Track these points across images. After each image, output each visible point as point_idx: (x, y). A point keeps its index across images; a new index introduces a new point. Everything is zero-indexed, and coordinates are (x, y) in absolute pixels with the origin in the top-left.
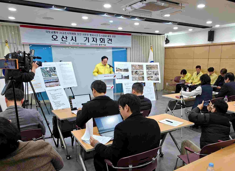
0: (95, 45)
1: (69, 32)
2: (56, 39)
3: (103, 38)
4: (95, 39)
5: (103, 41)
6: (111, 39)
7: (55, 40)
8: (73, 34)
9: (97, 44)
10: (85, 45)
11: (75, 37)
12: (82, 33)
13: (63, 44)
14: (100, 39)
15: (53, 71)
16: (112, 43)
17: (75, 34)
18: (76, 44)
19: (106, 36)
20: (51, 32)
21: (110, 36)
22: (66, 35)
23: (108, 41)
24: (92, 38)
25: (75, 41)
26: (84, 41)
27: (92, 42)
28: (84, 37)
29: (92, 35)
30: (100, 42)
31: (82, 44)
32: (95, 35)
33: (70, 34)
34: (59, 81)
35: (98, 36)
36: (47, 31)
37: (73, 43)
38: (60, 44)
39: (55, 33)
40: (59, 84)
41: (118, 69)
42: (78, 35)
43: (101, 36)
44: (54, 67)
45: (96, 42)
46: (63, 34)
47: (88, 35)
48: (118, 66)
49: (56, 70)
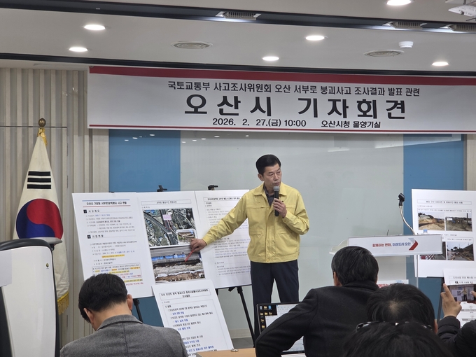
0: (339, 128)
1: (248, 82)
2: (200, 110)
3: (370, 98)
4: (340, 106)
5: (371, 113)
6: (402, 103)
7: (196, 112)
8: (259, 88)
9: (347, 123)
10: (301, 127)
11: (269, 99)
12: (293, 84)
13: (223, 126)
14: (360, 103)
15: (185, 223)
16: (403, 118)
17: (268, 88)
18: (271, 124)
19: (382, 92)
20: (185, 84)
21: (397, 92)
22: (236, 94)
23: (388, 110)
24: (329, 100)
25: (266, 113)
26: (300, 113)
27: (329, 114)
28: (299, 99)
29: (328, 92)
30: (359, 116)
31: (290, 124)
32: (339, 91)
33: (250, 89)
34: (201, 259)
35: (350, 93)
36: (173, 84)
37: (258, 121)
38: (214, 124)
39: (198, 87)
40: (202, 274)
41: (429, 219)
42: (279, 91)
43: (365, 91)
44: (188, 209)
45: (342, 115)
46: (227, 89)
47: (315, 91)
48: (426, 207)
49: (193, 219)
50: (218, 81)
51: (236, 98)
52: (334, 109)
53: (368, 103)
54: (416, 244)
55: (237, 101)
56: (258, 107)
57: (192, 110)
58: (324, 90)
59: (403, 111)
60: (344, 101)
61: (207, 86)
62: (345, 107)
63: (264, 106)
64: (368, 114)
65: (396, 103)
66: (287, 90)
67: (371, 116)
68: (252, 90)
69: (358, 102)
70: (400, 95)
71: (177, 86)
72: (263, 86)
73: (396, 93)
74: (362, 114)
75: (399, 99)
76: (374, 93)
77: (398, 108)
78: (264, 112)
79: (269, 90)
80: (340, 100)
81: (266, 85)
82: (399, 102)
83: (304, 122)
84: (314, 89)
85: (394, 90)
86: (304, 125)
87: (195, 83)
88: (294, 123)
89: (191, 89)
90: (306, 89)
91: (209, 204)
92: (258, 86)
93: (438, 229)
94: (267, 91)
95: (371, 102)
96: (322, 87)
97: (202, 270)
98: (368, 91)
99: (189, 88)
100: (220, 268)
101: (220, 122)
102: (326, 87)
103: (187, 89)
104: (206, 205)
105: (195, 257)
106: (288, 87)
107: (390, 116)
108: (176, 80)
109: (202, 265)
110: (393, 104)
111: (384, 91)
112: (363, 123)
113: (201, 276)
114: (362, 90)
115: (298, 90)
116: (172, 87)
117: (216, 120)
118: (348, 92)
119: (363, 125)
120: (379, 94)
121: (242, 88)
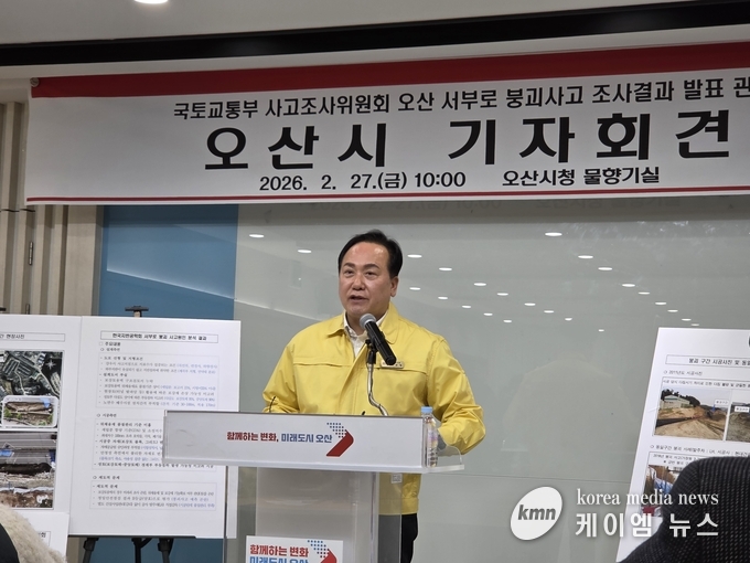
0: (547, 186)
1: (337, 92)
2: (233, 160)
3: (632, 110)
5: (634, 145)
6: (724, 115)
7: (227, 165)
8: (364, 103)
9: (568, 176)
10: (453, 188)
11: (381, 129)
12: (439, 90)
13: (280, 192)
14: (605, 124)
16: (725, 154)
17: (382, 103)
18: (383, 184)
19: (666, 93)
20: (208, 108)
21: (710, 89)
22: (310, 121)
23: (680, 136)
24: (526, 122)
25: (374, 160)
26: (452, 156)
27: (524, 154)
28: (453, 124)
29: (524, 101)
30: (600, 155)
31: (429, 181)
32: (551, 97)
33: (343, 108)
34: (53, 465)
35: (580, 102)
36: (184, 108)
37: (356, 178)
38: (262, 189)
39: (233, 112)
40: (47, 497)
41: (686, 407)
42: (406, 109)
43: (619, 94)
44: (52, 353)
45: (557, 155)
46: (293, 111)
47: (492, 103)
48: (686, 376)
49: (60, 374)
50: (275, 95)
51: (310, 130)
52: (538, 142)
53: (628, 123)
54: (347, 441)
55: (310, 136)
56: (356, 146)
57: (220, 161)
58: (514, 98)
59: (723, 137)
60: (565, 122)
61: (251, 108)
62: (565, 136)
63: (369, 145)
64: (623, 149)
65: (705, 117)
66: (425, 105)
67: (632, 153)
68: (346, 110)
69: (600, 121)
70: (719, 95)
71: (190, 113)
72: (372, 100)
73: (704, 92)
74: (609, 149)
75: (713, 107)
76: (644, 95)
77: (708, 130)
78: (368, 157)
79: (384, 107)
80: (552, 121)
81: (379, 97)
82: (715, 114)
83: (459, 177)
84: (489, 99)
85: (700, 84)
86: (459, 182)
87: (228, 103)
88: (436, 180)
89: (220, 116)
90: (470, 99)
91: (113, 347)
92: (361, 99)
93: (705, 436)
94: (379, 110)
95: (635, 119)
96: (509, 91)
97: (50, 489)
98: (629, 92)
99: (215, 115)
100: (105, 489)
101: (276, 184)
102: (521, 91)
103: (211, 116)
104: (106, 347)
105: (37, 459)
106: (427, 98)
107: (684, 151)
108: (191, 99)
109: (53, 476)
110: (697, 120)
111: (671, 89)
112: (609, 173)
113: (44, 501)
114: (612, 91)
115: (453, 103)
116: (181, 114)
117: (268, 181)
118: (576, 99)
119: (610, 177)
120: (658, 98)
121: (324, 106)
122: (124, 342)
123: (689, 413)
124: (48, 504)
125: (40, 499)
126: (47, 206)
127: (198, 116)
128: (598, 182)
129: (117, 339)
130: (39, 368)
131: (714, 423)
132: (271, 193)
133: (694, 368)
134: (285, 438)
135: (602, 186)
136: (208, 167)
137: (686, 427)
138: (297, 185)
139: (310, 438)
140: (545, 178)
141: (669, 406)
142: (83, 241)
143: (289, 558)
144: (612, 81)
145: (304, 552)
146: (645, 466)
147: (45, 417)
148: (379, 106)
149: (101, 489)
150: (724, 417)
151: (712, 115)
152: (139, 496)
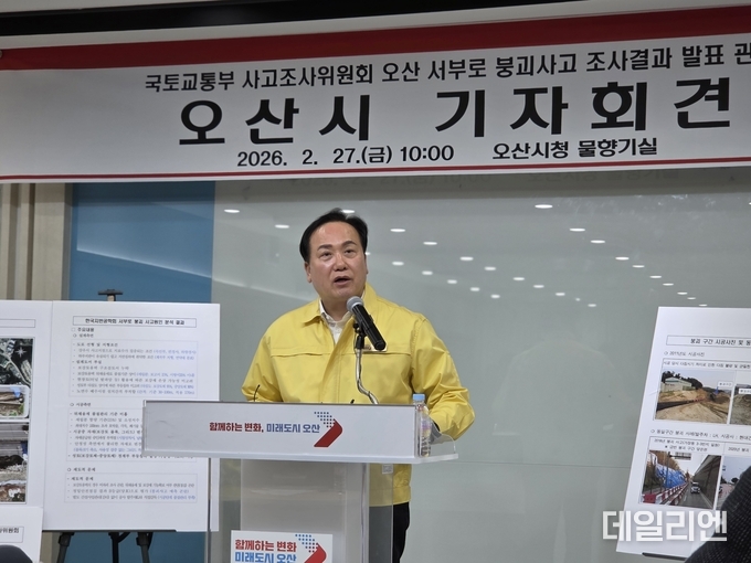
0: (539, 160)
1: (319, 62)
2: (209, 135)
3: (629, 78)
4: (544, 106)
5: (631, 115)
6: (724, 83)
7: (202, 140)
8: (346, 74)
9: (562, 148)
10: (441, 162)
11: (365, 101)
12: (425, 59)
13: (259, 168)
14: (600, 94)
15: (2, 372)
16: (726, 124)
17: (365, 74)
18: (367, 158)
19: (664, 60)
20: (182, 79)
21: (709, 55)
22: (289, 93)
23: (678, 105)
24: (517, 92)
25: (357, 133)
26: (440, 128)
27: (515, 126)
28: (440, 95)
29: (515, 70)
30: (595, 126)
31: (415, 155)
32: (543, 65)
33: (324, 79)
34: (25, 457)
35: (573, 70)
36: (156, 79)
37: (339, 153)
38: (239, 165)
39: (208, 84)
40: (19, 491)
41: (688, 389)
42: (391, 79)
43: (614, 61)
44: (22, 340)
45: (550, 127)
46: (271, 83)
47: (481, 72)
48: (687, 357)
49: (30, 362)
50: (253, 66)
51: (289, 103)
52: (530, 113)
53: (624, 92)
54: (336, 431)
55: (290, 108)
56: (338, 119)
57: (194, 135)
58: (504, 67)
59: (724, 106)
60: (557, 92)
61: (227, 80)
62: (558, 106)
63: (352, 117)
64: (619, 119)
65: (705, 85)
66: (410, 75)
67: (629, 124)
68: (328, 81)
69: (594, 90)
70: (719, 62)
71: (163, 85)
72: (355, 70)
73: (703, 59)
74: (604, 120)
75: (713, 74)
76: (640, 62)
77: (708, 98)
78: (351, 131)
79: (367, 78)
80: (544, 91)
81: (362, 67)
82: (715, 82)
83: (448, 150)
84: (478, 68)
85: (699, 51)
86: (447, 156)
87: (203, 75)
88: (423, 153)
89: (194, 88)
90: (457, 69)
91: (86, 333)
92: (343, 70)
93: (708, 420)
94: (362, 81)
95: (631, 88)
96: (499, 60)
97: (22, 482)
98: (625, 60)
99: (188, 87)
100: (80, 481)
101: (254, 160)
102: (511, 59)
103: (185, 89)
104: (78, 333)
105: (9, 451)
106: (413, 68)
107: (683, 121)
108: (163, 70)
109: (25, 469)
110: (696, 88)
111: (669, 57)
112: (605, 145)
113: (16, 495)
114: (607, 59)
115: (439, 73)
116: (153, 86)
117: (246, 157)
118: (569, 68)
119: (606, 149)
120: (656, 66)
121: (304, 77)
122: (98, 328)
123: (691, 395)
124: (20, 498)
125: (12, 493)
126: (13, 185)
127: (171, 89)
128: (592, 154)
129: (90, 325)
130: (9, 356)
131: (717, 406)
132: (249, 168)
133: (696, 349)
134: (270, 428)
135: (597, 158)
136: (183, 142)
137: (687, 410)
138: (277, 160)
139: (296, 428)
140: (538, 151)
141: (670, 388)
142: (52, 219)
143: (276, 553)
144: (606, 48)
145: (292, 546)
146: (646, 451)
147: (16, 407)
148: (362, 77)
149: (76, 482)
150: (728, 400)
151: (712, 83)
152: (116, 488)
